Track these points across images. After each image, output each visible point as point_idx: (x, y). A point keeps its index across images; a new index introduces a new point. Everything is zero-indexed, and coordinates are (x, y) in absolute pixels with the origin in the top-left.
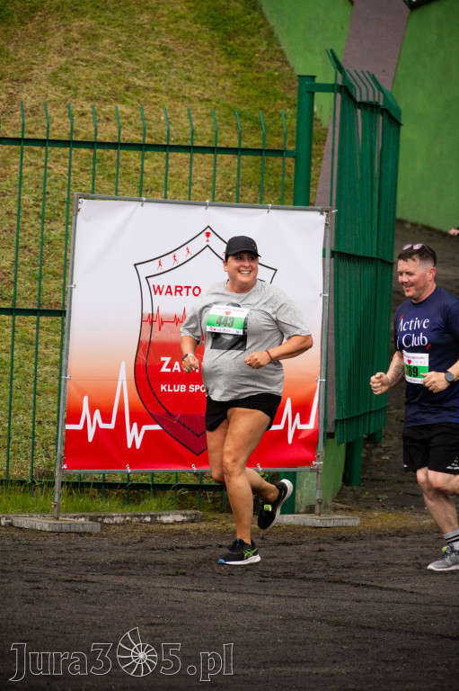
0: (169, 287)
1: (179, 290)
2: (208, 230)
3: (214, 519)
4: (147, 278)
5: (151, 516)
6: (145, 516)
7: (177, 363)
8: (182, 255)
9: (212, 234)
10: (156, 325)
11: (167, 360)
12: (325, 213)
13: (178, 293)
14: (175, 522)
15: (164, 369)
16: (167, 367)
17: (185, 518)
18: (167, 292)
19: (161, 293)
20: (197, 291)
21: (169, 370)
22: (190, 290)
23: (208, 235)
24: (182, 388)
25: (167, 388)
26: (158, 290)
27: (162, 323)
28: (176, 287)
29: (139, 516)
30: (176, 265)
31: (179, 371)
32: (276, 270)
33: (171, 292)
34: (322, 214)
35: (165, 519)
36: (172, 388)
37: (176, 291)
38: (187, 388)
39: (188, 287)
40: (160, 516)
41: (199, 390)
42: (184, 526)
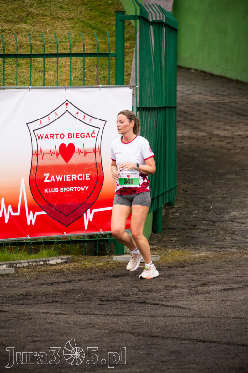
0: (46, 135)
1: (52, 136)
2: (67, 102)
3: (79, 260)
4: (34, 131)
5: (43, 261)
6: (40, 261)
7: (53, 177)
8: (53, 117)
9: (69, 104)
10: (40, 156)
11: (47, 175)
12: (132, 88)
13: (52, 138)
14: (57, 264)
15: (46, 180)
16: (48, 179)
17: (62, 261)
18: (45, 138)
19: (42, 139)
20: (62, 136)
21: (48, 181)
22: (59, 136)
23: (67, 104)
24: (57, 190)
25: (48, 191)
26: (40, 137)
27: (43, 155)
28: (50, 134)
29: (36, 262)
30: (50, 122)
31: (54, 181)
32: (106, 121)
33: (48, 138)
34: (130, 88)
35: (51, 262)
36: (50, 191)
37: (51, 137)
38: (59, 190)
39: (57, 134)
40: (48, 261)
41: (66, 191)
42: (62, 266)
